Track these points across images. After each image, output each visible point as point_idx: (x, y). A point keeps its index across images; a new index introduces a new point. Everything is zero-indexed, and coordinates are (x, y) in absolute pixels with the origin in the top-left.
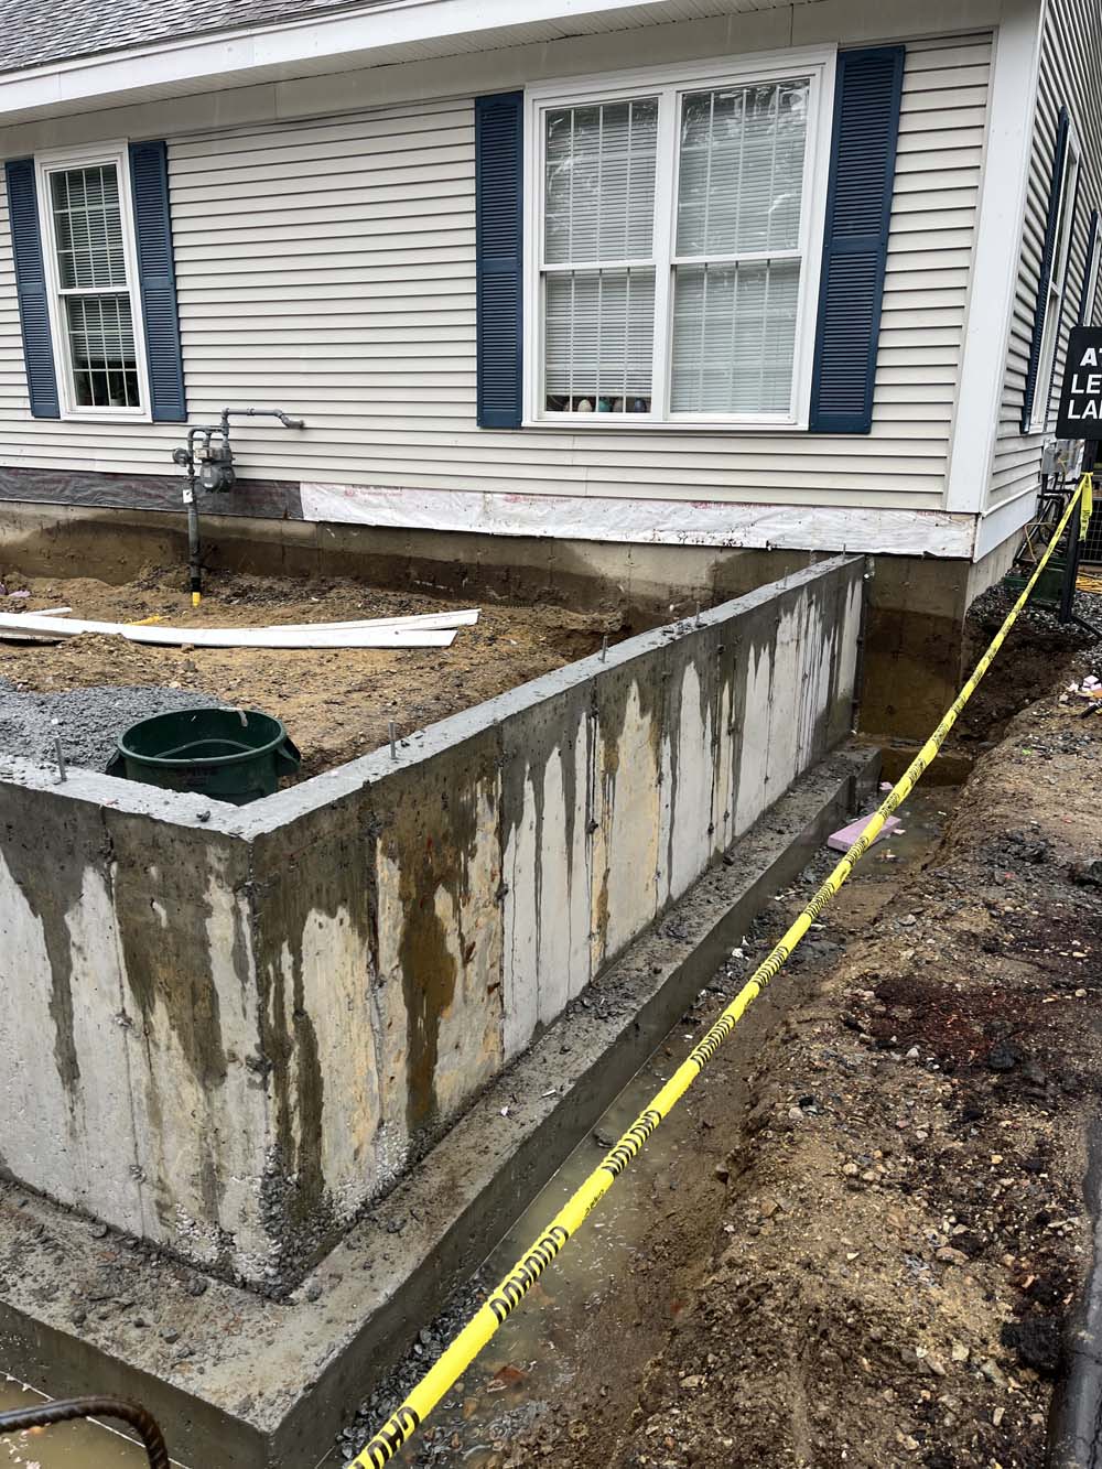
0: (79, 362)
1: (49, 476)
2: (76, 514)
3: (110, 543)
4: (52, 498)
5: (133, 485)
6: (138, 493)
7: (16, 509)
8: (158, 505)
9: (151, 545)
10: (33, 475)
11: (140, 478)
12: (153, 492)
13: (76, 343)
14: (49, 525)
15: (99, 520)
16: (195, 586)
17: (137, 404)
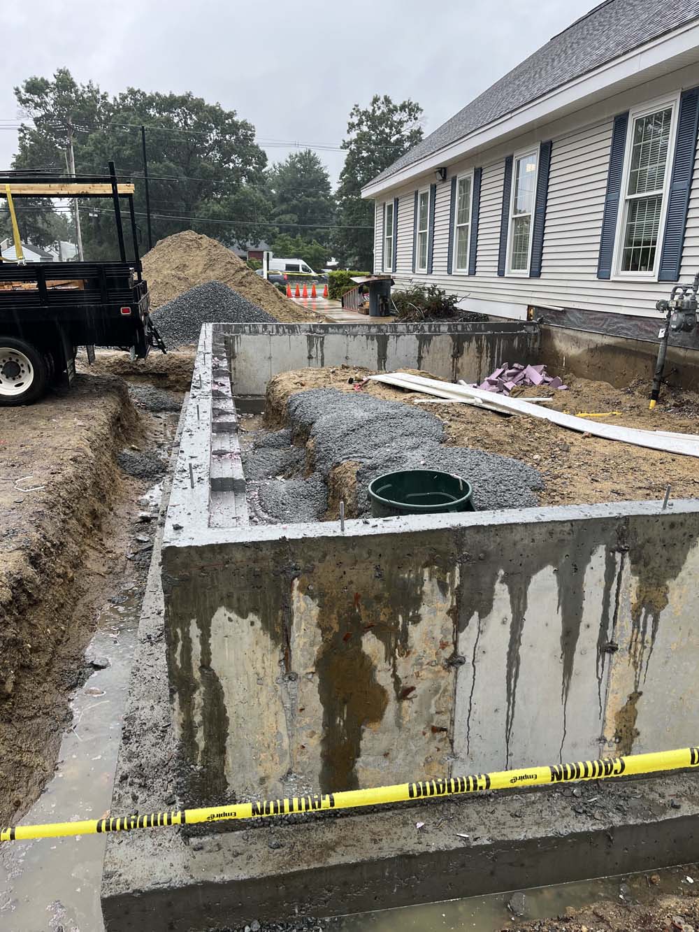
0: (629, 242)
1: (599, 315)
2: (607, 340)
3: (619, 361)
4: (596, 329)
5: (639, 323)
6: (641, 329)
7: (579, 335)
8: (649, 338)
9: (641, 365)
10: (591, 314)
11: (642, 319)
12: (649, 329)
13: (630, 229)
14: (592, 346)
15: (618, 345)
16: (655, 396)
17: (651, 269)
